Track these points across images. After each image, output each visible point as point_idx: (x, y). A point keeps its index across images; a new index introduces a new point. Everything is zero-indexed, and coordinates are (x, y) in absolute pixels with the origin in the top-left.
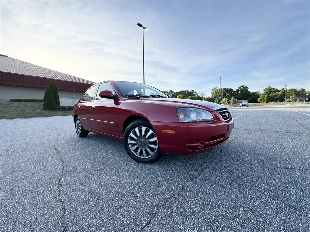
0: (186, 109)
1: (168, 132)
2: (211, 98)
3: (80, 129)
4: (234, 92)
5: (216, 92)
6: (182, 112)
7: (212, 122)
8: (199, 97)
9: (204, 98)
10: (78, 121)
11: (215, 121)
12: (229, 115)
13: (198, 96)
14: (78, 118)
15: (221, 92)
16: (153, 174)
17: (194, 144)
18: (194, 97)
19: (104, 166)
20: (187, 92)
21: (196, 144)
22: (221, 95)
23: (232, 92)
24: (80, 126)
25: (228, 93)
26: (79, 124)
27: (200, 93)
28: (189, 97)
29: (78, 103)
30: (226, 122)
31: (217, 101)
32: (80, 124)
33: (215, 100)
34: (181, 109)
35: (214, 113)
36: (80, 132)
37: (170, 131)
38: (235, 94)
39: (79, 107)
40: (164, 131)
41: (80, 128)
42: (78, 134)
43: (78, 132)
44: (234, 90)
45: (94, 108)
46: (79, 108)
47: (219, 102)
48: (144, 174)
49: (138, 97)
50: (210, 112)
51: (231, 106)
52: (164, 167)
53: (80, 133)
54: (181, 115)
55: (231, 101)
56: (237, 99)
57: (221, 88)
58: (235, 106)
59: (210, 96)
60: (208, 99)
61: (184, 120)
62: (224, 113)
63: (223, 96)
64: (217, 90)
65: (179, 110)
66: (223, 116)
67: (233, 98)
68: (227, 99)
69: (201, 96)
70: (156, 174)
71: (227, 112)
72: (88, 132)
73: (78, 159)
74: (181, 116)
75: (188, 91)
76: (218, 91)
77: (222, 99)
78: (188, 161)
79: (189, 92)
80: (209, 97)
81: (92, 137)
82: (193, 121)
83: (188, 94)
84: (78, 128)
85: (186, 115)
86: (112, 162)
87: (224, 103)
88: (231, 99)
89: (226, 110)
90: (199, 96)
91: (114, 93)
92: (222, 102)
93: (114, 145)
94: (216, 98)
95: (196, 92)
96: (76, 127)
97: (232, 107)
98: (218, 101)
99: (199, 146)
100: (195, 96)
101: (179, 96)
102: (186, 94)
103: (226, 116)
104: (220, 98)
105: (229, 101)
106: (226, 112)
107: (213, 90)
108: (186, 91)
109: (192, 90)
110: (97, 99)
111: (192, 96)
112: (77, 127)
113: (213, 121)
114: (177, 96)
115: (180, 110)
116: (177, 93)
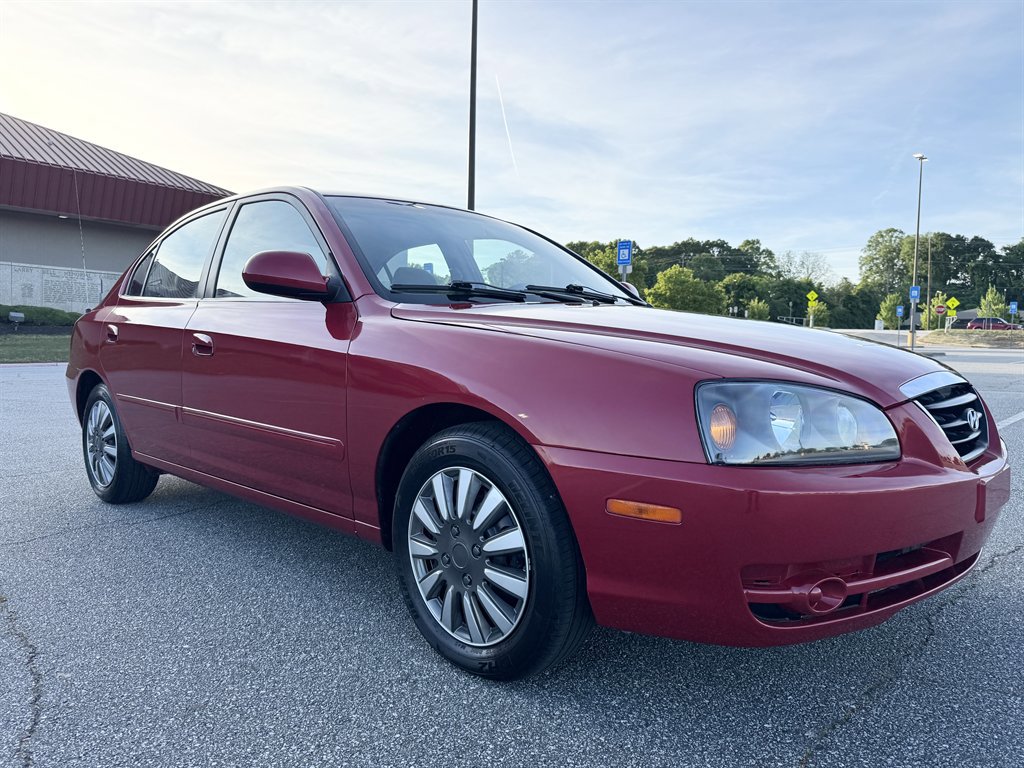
0: (749, 390)
1: (641, 511)
2: (862, 293)
3: (111, 458)
4: (996, 257)
5: (891, 256)
6: (724, 405)
7: (892, 465)
8: (789, 282)
9: (819, 290)
10: (101, 410)
11: (905, 459)
12: (987, 423)
13: (779, 275)
14: (103, 389)
15: (923, 256)
16: (542, 746)
17: (789, 589)
18: (755, 278)
19: (262, 686)
20: (716, 251)
21: (795, 591)
22: (922, 278)
23: (984, 261)
24: (110, 440)
25: (962, 267)
26: (108, 425)
27: (797, 260)
28: (727, 280)
29: (101, 307)
30: (968, 464)
31: (893, 310)
32: (112, 430)
33: (883, 305)
34: (720, 391)
35: (901, 414)
36: (109, 471)
37: (651, 506)
38: (1003, 270)
39: (114, 329)
40: (621, 507)
41: (113, 451)
42: (100, 486)
43: (95, 474)
44: (998, 250)
45: (201, 346)
46: (111, 335)
47: (906, 315)
48: (495, 745)
49: (462, 294)
50: (884, 410)
51: (977, 341)
52: (605, 707)
53: (110, 479)
54: (719, 419)
55: (980, 313)
56: (1014, 306)
57: (922, 233)
58: (1002, 343)
59: (856, 280)
60: (839, 295)
61: (734, 451)
62: (959, 411)
63: (934, 279)
64: (900, 244)
65: (706, 393)
66: (952, 434)
67: (989, 297)
68: (954, 302)
69: (801, 277)
70: (560, 749)
71: (976, 405)
72: (157, 472)
73: (114, 633)
74: (719, 429)
75: (722, 245)
76: (906, 249)
77: (923, 299)
78: (738, 676)
79: (729, 249)
80: (848, 286)
81: (177, 502)
82: (782, 459)
83: (724, 261)
84: (98, 451)
85: (749, 425)
86: (304, 663)
87: (937, 323)
88: (978, 304)
89: (969, 397)
90: (788, 276)
91: (325, 269)
92: (923, 317)
93: (305, 558)
94: (892, 289)
95: (770, 254)
96: (89, 445)
97: (985, 350)
98: (900, 310)
99: (813, 599)
100: (761, 274)
101: (669, 272)
102: (711, 261)
103: (967, 429)
104: (915, 293)
105: (967, 313)
106: (970, 411)
107: (874, 243)
108: (710, 245)
109: (748, 243)
110: (219, 293)
111: (746, 272)
112: (92, 444)
113: (898, 460)
114: (660, 275)
115: (715, 396)
116: (658, 253)
